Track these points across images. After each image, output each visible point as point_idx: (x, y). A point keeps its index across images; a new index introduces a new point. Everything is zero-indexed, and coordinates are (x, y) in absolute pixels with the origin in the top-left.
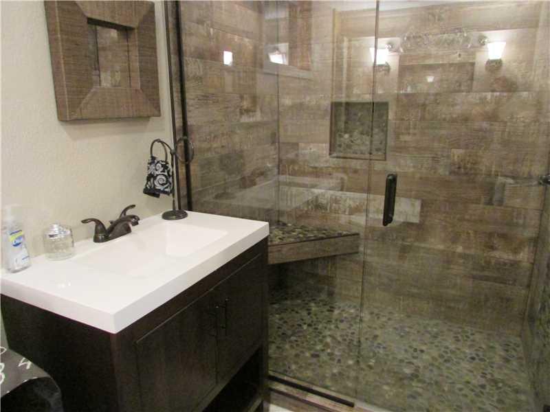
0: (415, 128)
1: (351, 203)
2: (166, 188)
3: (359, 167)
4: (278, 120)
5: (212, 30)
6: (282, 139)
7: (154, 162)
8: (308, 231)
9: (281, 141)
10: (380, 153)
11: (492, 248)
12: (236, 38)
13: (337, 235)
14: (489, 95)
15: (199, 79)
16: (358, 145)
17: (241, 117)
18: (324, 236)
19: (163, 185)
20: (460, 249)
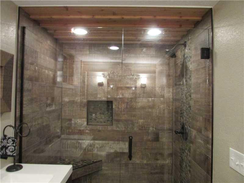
0: (124, 112)
1: (98, 146)
2: (14, 153)
3: (101, 129)
4: (61, 109)
5: (37, 68)
6: (63, 117)
7: (6, 138)
8: (77, 162)
9: (62, 118)
10: (109, 122)
11: (157, 160)
12: (46, 71)
13: (92, 162)
14: (150, 99)
15: (29, 91)
16: (99, 119)
17: (46, 108)
18: (85, 164)
19: (12, 152)
20: (145, 162)
